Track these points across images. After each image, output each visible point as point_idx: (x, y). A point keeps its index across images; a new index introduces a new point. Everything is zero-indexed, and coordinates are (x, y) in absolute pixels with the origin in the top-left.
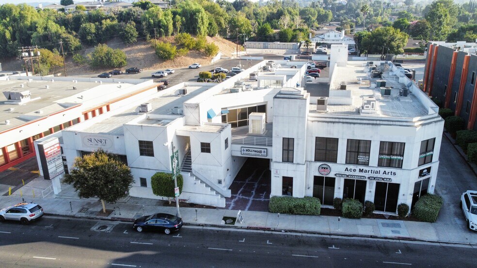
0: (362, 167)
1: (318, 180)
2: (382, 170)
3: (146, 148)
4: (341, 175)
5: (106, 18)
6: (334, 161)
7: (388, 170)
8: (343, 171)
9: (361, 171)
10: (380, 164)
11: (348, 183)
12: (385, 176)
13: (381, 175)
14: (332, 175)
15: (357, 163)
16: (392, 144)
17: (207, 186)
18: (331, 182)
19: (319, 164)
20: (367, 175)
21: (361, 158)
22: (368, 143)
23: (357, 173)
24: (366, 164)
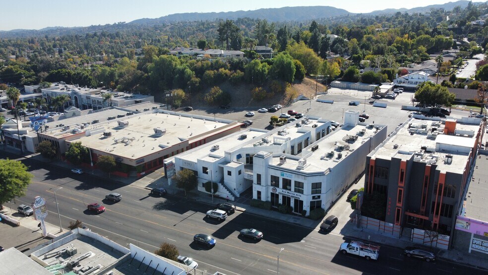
0: (288, 191)
1: (272, 194)
2: (296, 193)
3: (205, 170)
4: (281, 193)
5: (222, 67)
6: (278, 187)
7: (298, 194)
8: (281, 192)
9: (288, 193)
10: (295, 191)
11: (284, 197)
12: (297, 196)
13: (295, 196)
14: (277, 193)
15: (287, 189)
16: (299, 183)
17: (228, 190)
18: (277, 196)
19: (272, 187)
20: (290, 195)
21: (288, 187)
22: (290, 181)
23: (287, 193)
24: (290, 190)
